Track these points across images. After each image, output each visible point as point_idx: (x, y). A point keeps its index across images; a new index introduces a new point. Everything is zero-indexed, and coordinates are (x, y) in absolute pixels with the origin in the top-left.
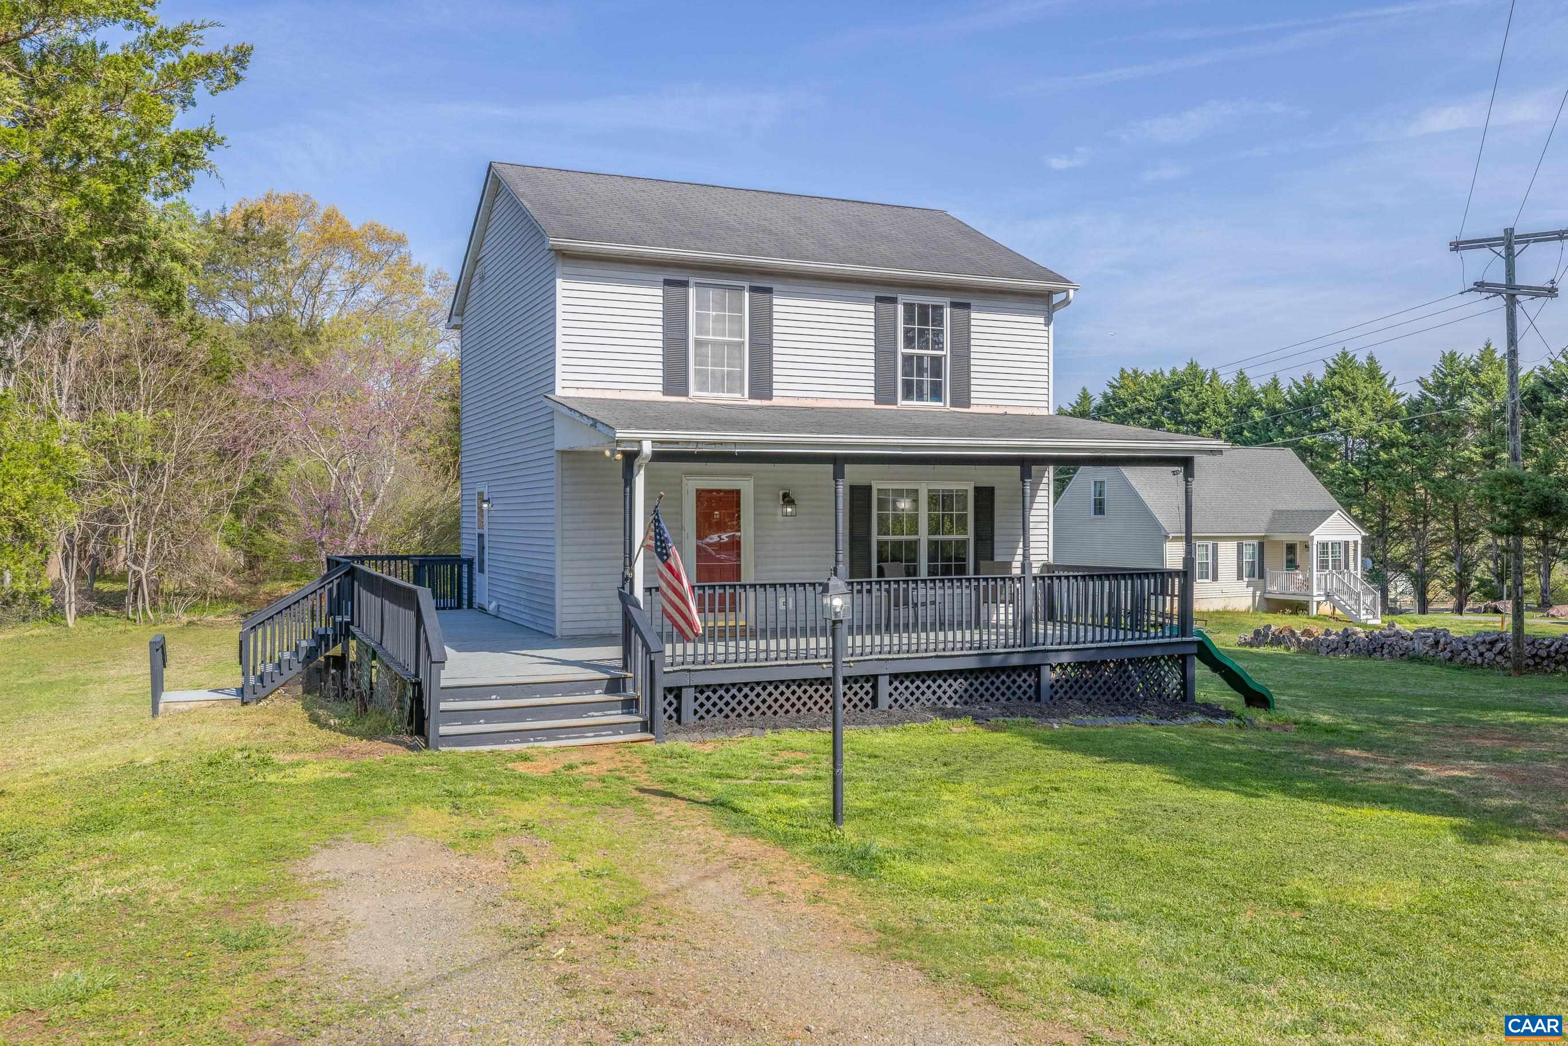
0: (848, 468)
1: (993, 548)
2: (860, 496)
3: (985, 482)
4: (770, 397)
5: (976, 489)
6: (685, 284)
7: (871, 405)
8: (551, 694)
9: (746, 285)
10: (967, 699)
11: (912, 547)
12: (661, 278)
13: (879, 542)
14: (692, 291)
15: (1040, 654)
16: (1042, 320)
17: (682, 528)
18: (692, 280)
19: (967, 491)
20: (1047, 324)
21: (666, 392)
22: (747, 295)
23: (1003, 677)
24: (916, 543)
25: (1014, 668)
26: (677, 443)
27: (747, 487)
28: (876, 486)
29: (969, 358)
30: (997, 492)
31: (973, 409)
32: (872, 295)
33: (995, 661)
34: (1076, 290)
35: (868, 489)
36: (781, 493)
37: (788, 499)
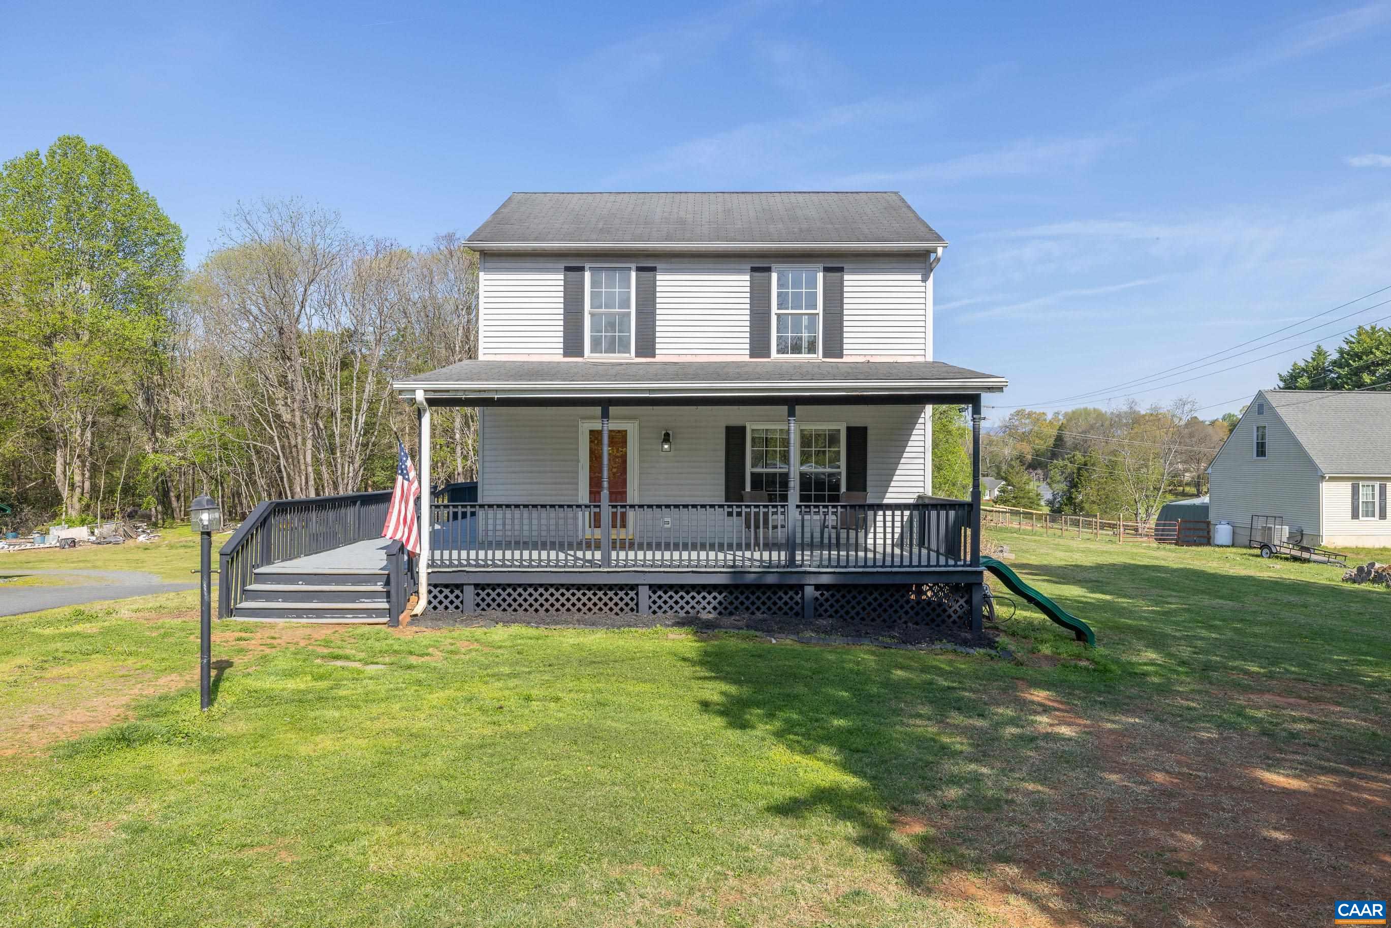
0: (613, 410)
1: (866, 481)
2: (735, 436)
3: (857, 423)
4: (654, 356)
5: (849, 429)
6: (582, 269)
7: (747, 359)
8: (344, 583)
9: (633, 266)
10: (725, 610)
11: (784, 479)
12: (562, 266)
13: (752, 474)
14: (587, 275)
15: (796, 575)
16: (919, 277)
17: (578, 461)
18: (587, 266)
19: (839, 430)
20: (924, 280)
21: (566, 355)
22: (633, 274)
23: (768, 593)
24: (786, 475)
25: (769, 587)
26: (448, 391)
27: (632, 429)
28: (749, 428)
29: (842, 315)
30: (869, 432)
31: (845, 359)
32: (748, 267)
33: (750, 579)
34: (945, 247)
35: (743, 429)
36: (663, 432)
37: (667, 438)
